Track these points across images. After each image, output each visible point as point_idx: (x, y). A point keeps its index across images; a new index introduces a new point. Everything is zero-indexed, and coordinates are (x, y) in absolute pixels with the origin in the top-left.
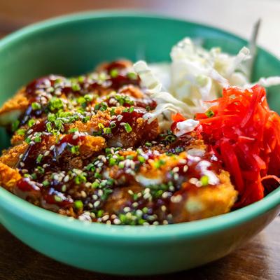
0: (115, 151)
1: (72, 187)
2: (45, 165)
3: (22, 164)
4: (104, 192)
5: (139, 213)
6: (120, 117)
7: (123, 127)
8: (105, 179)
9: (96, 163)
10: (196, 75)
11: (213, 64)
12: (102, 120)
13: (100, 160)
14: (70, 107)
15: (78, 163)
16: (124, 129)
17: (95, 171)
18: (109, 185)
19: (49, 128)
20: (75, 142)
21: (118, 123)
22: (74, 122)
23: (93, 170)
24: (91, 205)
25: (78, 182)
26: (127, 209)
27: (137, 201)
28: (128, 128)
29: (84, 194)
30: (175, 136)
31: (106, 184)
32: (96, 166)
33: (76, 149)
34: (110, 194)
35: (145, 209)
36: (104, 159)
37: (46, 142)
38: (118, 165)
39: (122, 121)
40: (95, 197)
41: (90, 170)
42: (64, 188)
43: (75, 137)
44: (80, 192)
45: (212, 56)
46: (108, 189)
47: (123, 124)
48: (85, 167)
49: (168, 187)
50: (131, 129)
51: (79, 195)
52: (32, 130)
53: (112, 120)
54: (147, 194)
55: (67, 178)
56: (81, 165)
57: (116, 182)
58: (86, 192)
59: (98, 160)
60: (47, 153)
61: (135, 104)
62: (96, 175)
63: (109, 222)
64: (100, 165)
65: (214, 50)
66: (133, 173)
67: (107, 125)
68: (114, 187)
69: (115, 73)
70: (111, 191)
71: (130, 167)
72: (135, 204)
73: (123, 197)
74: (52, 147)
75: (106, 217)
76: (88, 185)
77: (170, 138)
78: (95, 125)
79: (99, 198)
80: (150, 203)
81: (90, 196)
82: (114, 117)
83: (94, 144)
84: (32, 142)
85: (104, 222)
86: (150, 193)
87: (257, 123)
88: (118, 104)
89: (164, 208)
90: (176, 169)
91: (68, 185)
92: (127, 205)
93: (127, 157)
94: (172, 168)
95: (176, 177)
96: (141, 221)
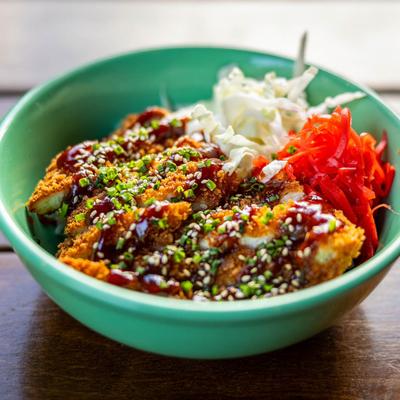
0: (206, 215)
1: (172, 268)
2: (130, 250)
3: (100, 255)
4: (210, 264)
5: (261, 278)
6: (199, 174)
7: (205, 185)
8: (206, 250)
9: (189, 234)
10: (259, 109)
11: (273, 92)
12: (178, 182)
13: (193, 229)
14: (127, 175)
15: (167, 238)
16: (207, 188)
17: (191, 244)
18: (214, 256)
19: (119, 205)
20: (159, 214)
21: (198, 181)
22: (144, 192)
23: (188, 242)
24: (199, 284)
25: (178, 260)
26: (246, 278)
27: (256, 266)
28: (211, 185)
29: (187, 273)
30: (262, 184)
31: (210, 256)
32: (190, 237)
33: (164, 222)
34: (219, 265)
35: (268, 273)
36: (197, 227)
37: (122, 222)
38: (216, 230)
39: (202, 179)
40: (202, 273)
41: (185, 243)
42: (164, 271)
43: (158, 209)
44: (182, 272)
45: (269, 83)
46: (214, 259)
47: (204, 181)
48: (178, 241)
49: (284, 242)
50: (215, 186)
51: (181, 275)
52: (95, 212)
53: (191, 180)
54: (264, 255)
55: (165, 259)
56: (171, 240)
57: (221, 251)
58: (188, 269)
59: (190, 229)
60: (128, 235)
61: (201, 156)
62: (194, 247)
63: (231, 298)
64: (194, 234)
65: (268, 76)
66: (238, 235)
67: (187, 187)
68: (219, 256)
69: (156, 123)
70: (218, 262)
71: (233, 229)
72: (254, 270)
73: (236, 266)
74: (133, 226)
75: (224, 293)
76: (188, 261)
77: (257, 187)
78: (172, 190)
79: (207, 273)
80: (271, 265)
81: (194, 273)
82: (191, 175)
83: (181, 212)
84: (106, 226)
85: (225, 299)
86: (267, 253)
87: (354, 149)
88: (185, 160)
89: (288, 267)
90: (289, 220)
91: (168, 266)
92: (244, 274)
93: (225, 218)
94: (284, 220)
95: (291, 228)
96: (267, 288)
